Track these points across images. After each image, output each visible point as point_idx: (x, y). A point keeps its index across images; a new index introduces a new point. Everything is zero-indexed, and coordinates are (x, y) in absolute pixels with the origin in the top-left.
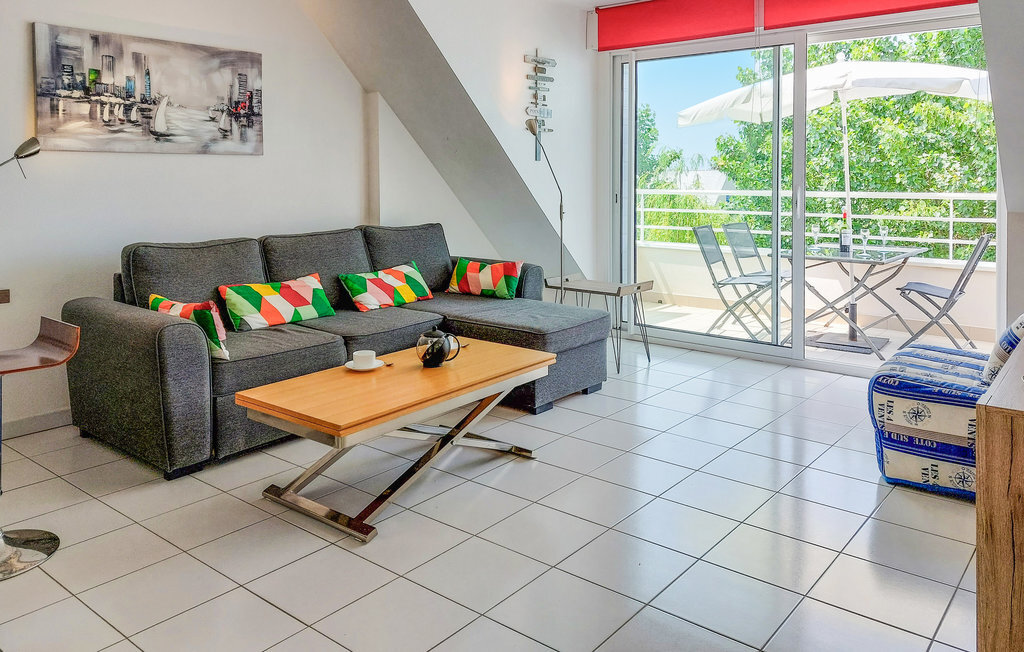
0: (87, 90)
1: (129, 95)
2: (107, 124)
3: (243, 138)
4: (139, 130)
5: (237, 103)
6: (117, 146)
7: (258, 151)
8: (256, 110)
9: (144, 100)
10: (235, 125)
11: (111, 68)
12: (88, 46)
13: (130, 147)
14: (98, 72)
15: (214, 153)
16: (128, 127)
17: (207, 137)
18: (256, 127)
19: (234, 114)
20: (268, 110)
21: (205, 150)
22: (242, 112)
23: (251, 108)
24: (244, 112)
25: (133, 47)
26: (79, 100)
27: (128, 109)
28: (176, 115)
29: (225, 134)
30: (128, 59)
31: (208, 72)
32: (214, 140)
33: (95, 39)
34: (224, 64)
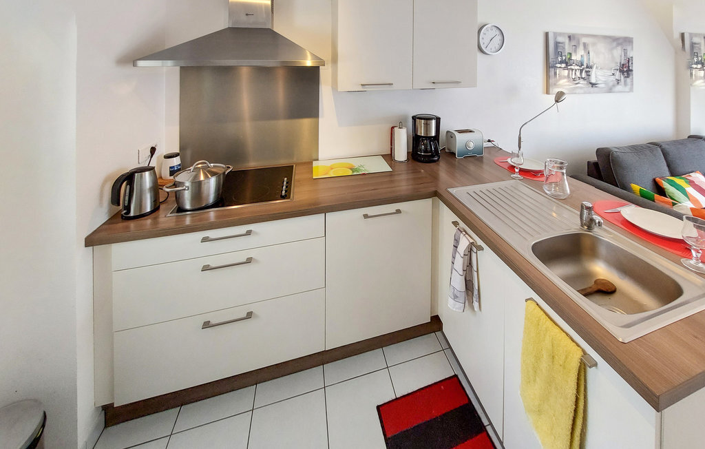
0: (567, 63)
1: (582, 65)
2: (574, 80)
3: (625, 84)
4: (585, 82)
5: (623, 65)
6: (578, 91)
7: (631, 90)
8: (631, 68)
9: (587, 67)
10: (622, 76)
11: (575, 51)
12: (567, 41)
13: (582, 91)
14: (570, 54)
15: (614, 92)
16: (582, 81)
17: (611, 84)
18: (631, 77)
19: (622, 71)
20: (635, 67)
21: (610, 90)
22: (625, 69)
23: (629, 67)
24: (626, 70)
25: (584, 40)
26: (564, 69)
27: (581, 71)
28: (600, 73)
29: (618, 81)
30: (581, 47)
31: (612, 49)
32: (614, 86)
33: (569, 37)
34: (619, 44)
